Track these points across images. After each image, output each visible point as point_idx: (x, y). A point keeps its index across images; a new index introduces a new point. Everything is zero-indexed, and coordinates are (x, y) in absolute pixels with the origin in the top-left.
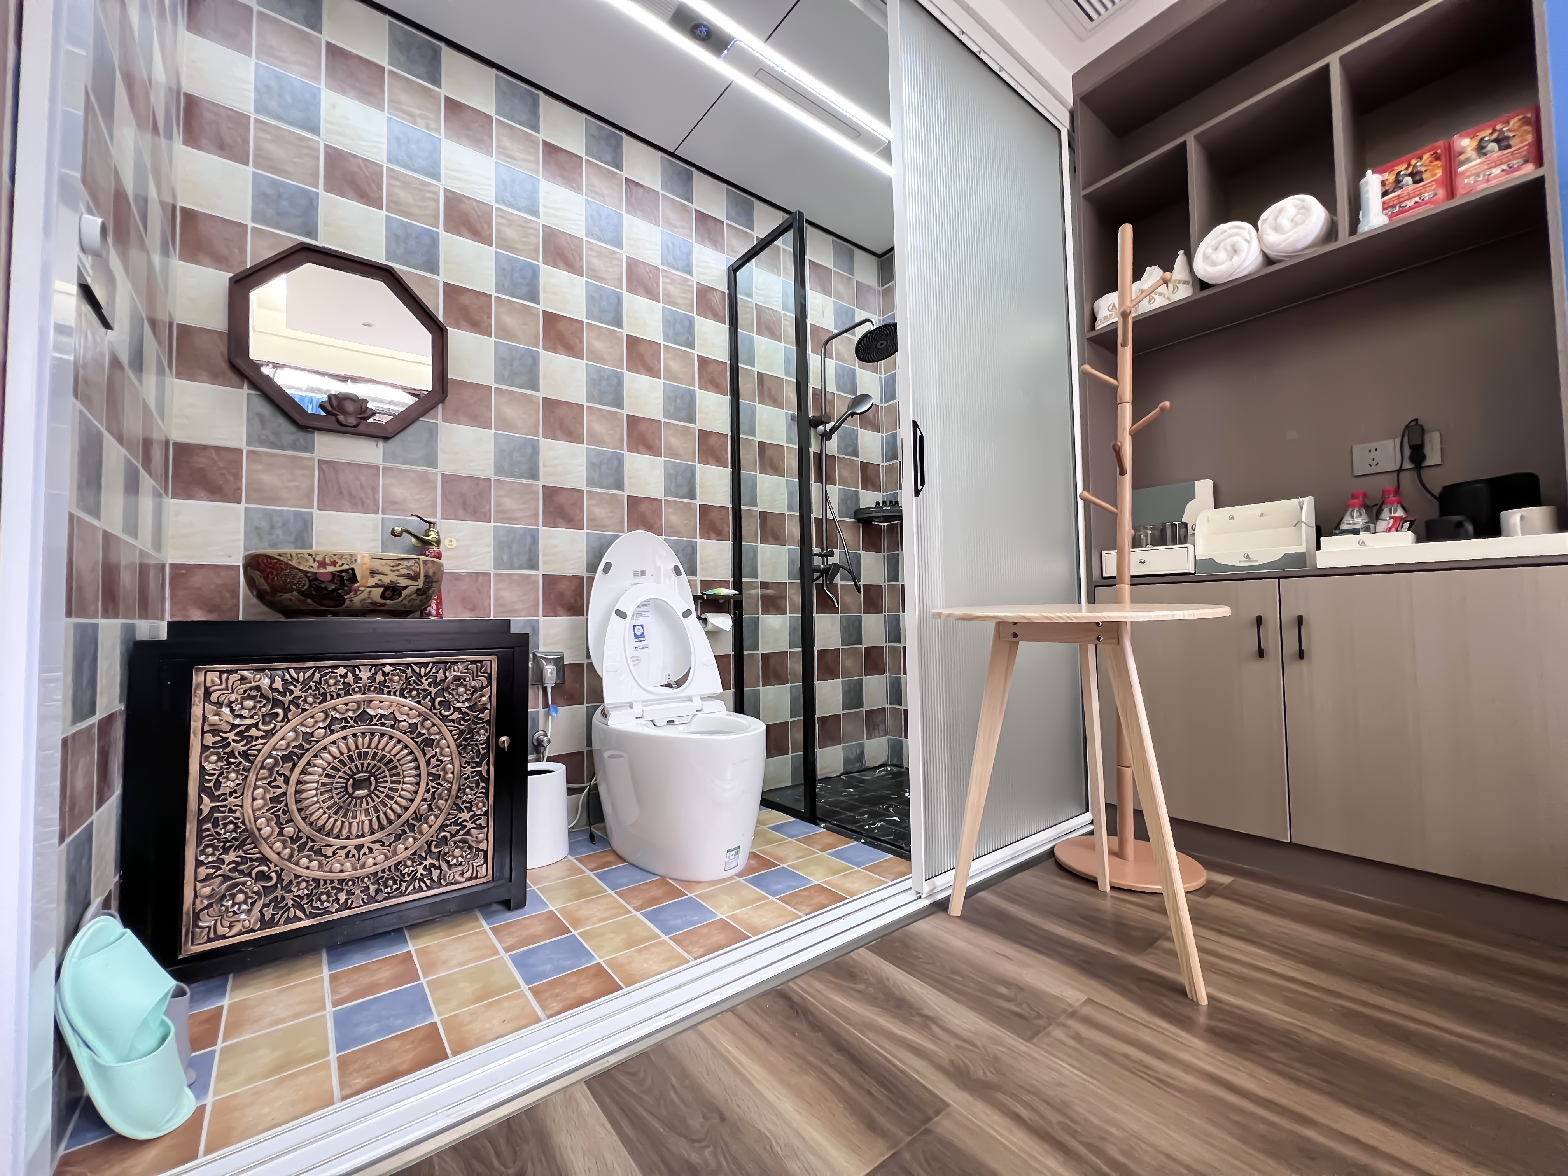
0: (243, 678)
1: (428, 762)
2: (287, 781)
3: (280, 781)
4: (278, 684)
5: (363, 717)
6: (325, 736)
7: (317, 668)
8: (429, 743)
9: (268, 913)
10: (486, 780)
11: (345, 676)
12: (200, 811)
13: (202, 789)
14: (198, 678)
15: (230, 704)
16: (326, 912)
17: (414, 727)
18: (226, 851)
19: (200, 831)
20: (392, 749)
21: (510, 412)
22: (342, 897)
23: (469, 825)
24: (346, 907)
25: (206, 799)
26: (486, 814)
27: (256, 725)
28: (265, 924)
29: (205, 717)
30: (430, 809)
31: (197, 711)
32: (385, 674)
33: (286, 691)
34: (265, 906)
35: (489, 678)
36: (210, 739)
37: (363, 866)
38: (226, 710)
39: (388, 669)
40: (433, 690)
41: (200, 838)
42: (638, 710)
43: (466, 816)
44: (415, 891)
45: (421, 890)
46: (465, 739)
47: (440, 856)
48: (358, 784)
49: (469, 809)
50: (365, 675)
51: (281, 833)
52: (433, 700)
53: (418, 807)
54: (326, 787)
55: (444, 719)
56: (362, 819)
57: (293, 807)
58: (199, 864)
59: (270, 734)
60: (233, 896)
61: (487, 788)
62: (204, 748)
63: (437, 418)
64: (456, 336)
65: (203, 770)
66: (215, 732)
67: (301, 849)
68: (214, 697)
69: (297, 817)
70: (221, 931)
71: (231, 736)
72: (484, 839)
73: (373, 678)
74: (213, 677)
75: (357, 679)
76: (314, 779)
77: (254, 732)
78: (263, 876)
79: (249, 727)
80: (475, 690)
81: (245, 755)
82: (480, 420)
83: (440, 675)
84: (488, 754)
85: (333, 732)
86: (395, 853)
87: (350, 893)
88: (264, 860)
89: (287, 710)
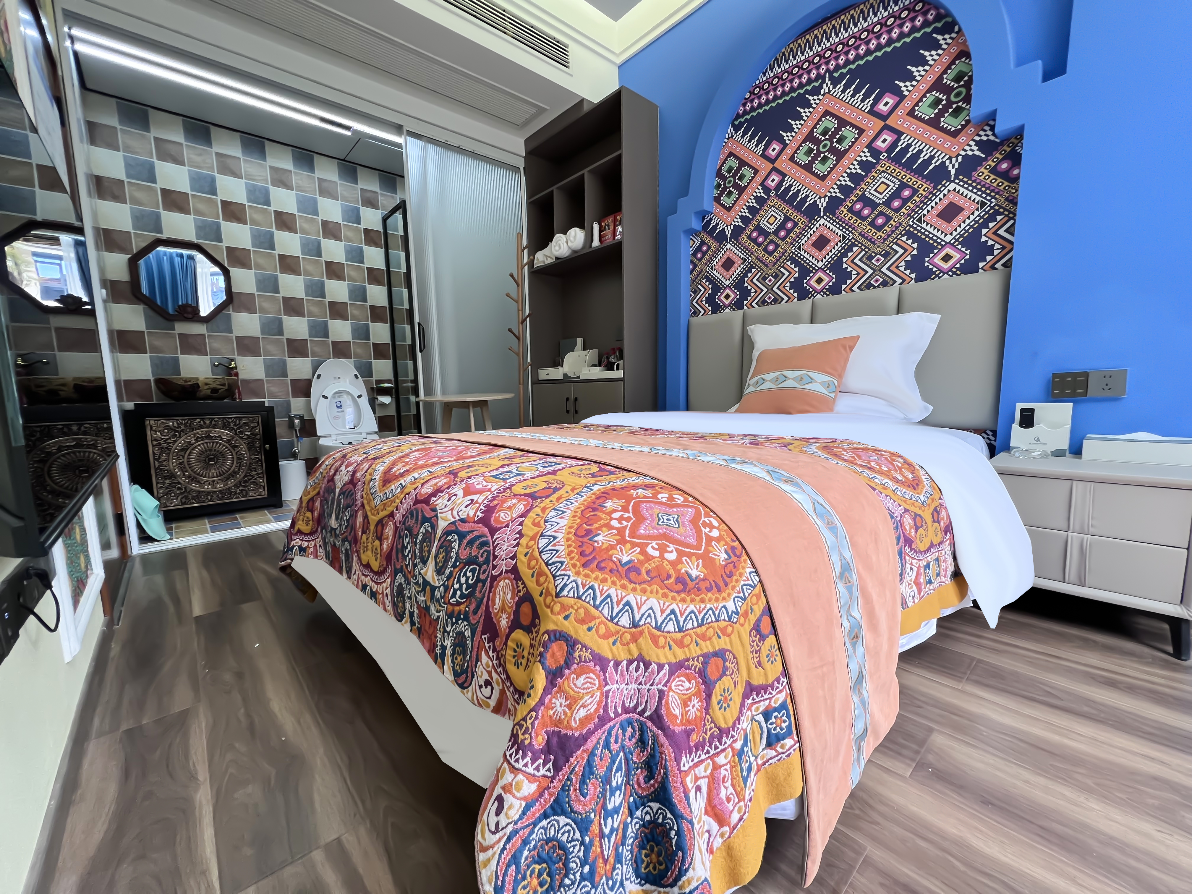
0: (163, 423)
1: (237, 453)
2: (183, 457)
3: (181, 457)
4: (175, 424)
5: (209, 437)
6: (195, 443)
7: (189, 419)
8: (237, 447)
9: (184, 500)
10: (261, 461)
11: (200, 422)
12: (155, 466)
13: (155, 459)
14: (147, 422)
15: (159, 431)
16: (204, 502)
17: (228, 441)
18: (166, 479)
19: (156, 473)
20: (221, 448)
21: (266, 305)
22: (209, 498)
23: (256, 477)
24: (210, 501)
25: (156, 462)
26: (262, 473)
27: (170, 438)
28: (183, 504)
29: (152, 436)
30: (239, 470)
31: (149, 433)
32: (215, 421)
33: (179, 427)
34: (182, 498)
35: (258, 423)
36: (155, 443)
37: (216, 488)
38: (159, 433)
39: (216, 419)
40: (235, 427)
41: (156, 475)
42: (334, 438)
43: (254, 473)
44: (236, 498)
45: (239, 498)
46: (250, 447)
47: (245, 486)
48: (210, 460)
49: (255, 471)
50: (208, 422)
51: (184, 475)
52: (236, 431)
53: (234, 469)
54: (198, 460)
55: (241, 438)
56: (213, 472)
57: (187, 467)
58: (157, 483)
59: (175, 442)
60: (170, 494)
61: (262, 464)
62: (153, 446)
63: (230, 311)
64: (235, 272)
65: (154, 453)
66: (156, 440)
67: (192, 480)
68: (154, 428)
69: (189, 470)
70: (168, 504)
71: (162, 442)
72: (263, 481)
73: (211, 423)
74: (152, 422)
75: (205, 423)
76: (193, 457)
77: (169, 441)
78: (179, 489)
79: (168, 439)
80: (253, 427)
81: (167, 448)
82: (251, 310)
83: (238, 422)
84: (261, 451)
85: (198, 442)
86: (227, 484)
87: (212, 496)
88: (179, 483)
89: (180, 434)
